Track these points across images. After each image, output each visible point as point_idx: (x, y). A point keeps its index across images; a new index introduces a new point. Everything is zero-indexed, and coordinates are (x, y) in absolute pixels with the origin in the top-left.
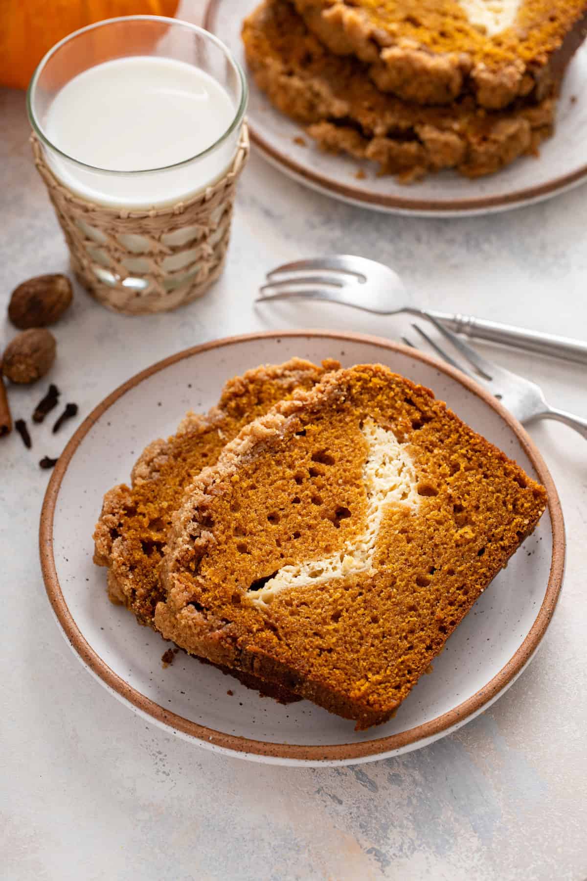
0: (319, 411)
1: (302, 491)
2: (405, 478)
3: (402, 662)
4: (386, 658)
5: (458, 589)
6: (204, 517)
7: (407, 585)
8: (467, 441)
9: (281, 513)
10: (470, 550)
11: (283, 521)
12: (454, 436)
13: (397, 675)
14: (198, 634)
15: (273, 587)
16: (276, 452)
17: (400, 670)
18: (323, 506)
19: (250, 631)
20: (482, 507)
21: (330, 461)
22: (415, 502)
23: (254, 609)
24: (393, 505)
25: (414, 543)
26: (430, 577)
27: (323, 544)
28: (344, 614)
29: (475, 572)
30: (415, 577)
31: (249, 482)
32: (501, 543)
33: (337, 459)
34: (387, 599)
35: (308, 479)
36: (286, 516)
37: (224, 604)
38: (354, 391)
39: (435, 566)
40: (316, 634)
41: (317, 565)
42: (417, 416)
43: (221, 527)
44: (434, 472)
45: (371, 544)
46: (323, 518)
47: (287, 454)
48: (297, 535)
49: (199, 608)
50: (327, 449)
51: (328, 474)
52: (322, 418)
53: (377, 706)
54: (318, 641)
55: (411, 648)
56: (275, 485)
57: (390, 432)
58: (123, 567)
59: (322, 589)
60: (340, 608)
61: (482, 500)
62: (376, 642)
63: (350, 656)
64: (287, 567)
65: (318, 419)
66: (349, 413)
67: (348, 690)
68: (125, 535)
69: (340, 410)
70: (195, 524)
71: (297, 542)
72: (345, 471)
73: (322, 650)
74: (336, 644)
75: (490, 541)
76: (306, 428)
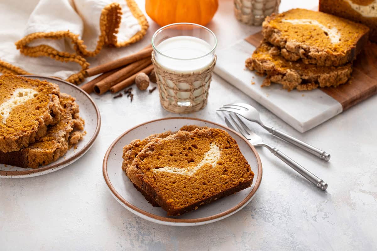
0: (200, 135)
1: (184, 152)
2: (216, 159)
3: (187, 200)
4: (183, 197)
5: (214, 189)
6: (152, 148)
7: (199, 183)
8: (239, 156)
9: (174, 154)
10: (223, 181)
11: (173, 156)
12: (236, 154)
13: (183, 202)
14: (134, 174)
15: (161, 170)
16: (182, 140)
17: (185, 201)
18: (188, 157)
19: (148, 177)
20: (233, 172)
21: (196, 148)
22: (214, 165)
23: (152, 173)
24: (208, 164)
25: (208, 174)
26: (207, 183)
27: (182, 165)
28: (177, 183)
29: (222, 187)
30: (203, 182)
31: (170, 144)
32: (233, 183)
33: (199, 148)
34: (192, 184)
35: (187, 150)
36: (175, 155)
37: (145, 169)
38: (213, 134)
39: (211, 181)
40: (166, 184)
41: (176, 169)
42: (228, 146)
43: (155, 152)
44: (224, 160)
45: (195, 170)
46: (186, 160)
47: (185, 142)
48: (176, 161)
49: (137, 167)
50: (197, 145)
51: (194, 150)
52: (201, 137)
53: (172, 207)
54: (166, 186)
55: (191, 198)
56: (177, 147)
57: (218, 147)
58: (127, 157)
59: (174, 175)
60: (177, 181)
61: (234, 170)
62: (182, 192)
63: (172, 193)
64: (168, 167)
65: (199, 137)
66: (209, 139)
67: (167, 200)
68: (132, 150)
69: (207, 137)
70: (149, 148)
71: (175, 162)
72: (199, 151)
73: (165, 188)
74: (170, 188)
75: (230, 181)
76: (194, 137)
